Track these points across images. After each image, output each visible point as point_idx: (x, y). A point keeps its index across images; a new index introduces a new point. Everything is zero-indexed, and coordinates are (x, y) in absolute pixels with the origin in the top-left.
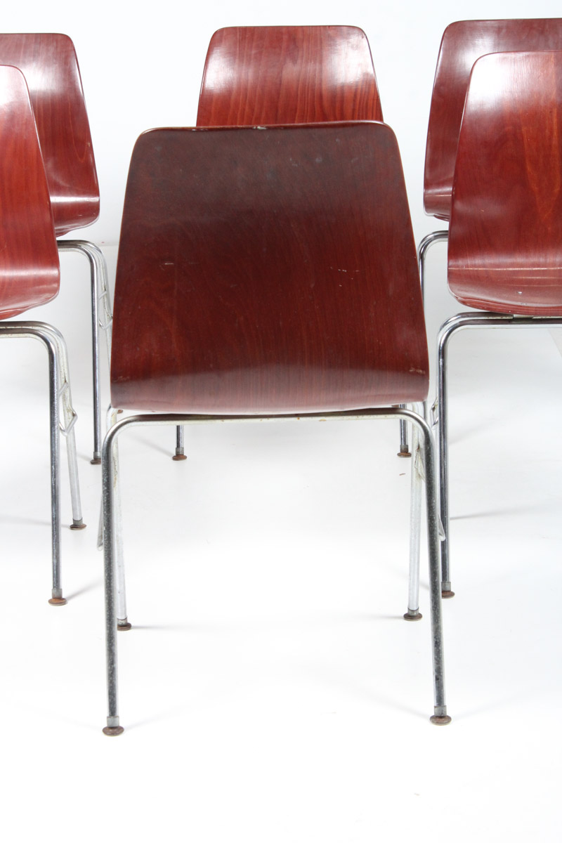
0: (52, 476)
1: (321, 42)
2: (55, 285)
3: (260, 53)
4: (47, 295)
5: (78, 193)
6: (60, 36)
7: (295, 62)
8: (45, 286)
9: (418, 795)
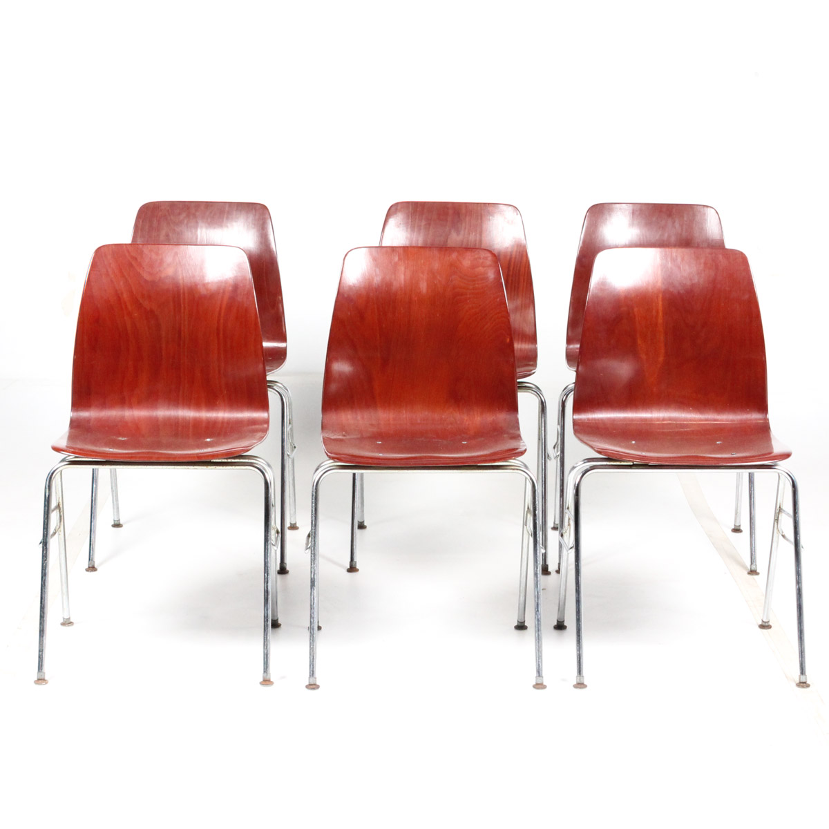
1: (481, 216)
2: (266, 426)
3: (429, 224)
4: (260, 434)
6: (259, 206)
7: (458, 232)
8: (257, 426)
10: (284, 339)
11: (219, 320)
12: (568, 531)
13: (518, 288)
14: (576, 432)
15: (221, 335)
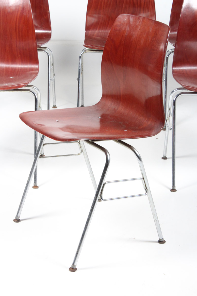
0: (35, 143)
2: (37, 71)
4: (34, 75)
5: (44, 29)
8: (33, 72)
9: (165, 274)
10: (50, 29)
11: (16, 23)
12: (169, 119)
13: (149, 8)
14: (174, 76)
15: (17, 30)
